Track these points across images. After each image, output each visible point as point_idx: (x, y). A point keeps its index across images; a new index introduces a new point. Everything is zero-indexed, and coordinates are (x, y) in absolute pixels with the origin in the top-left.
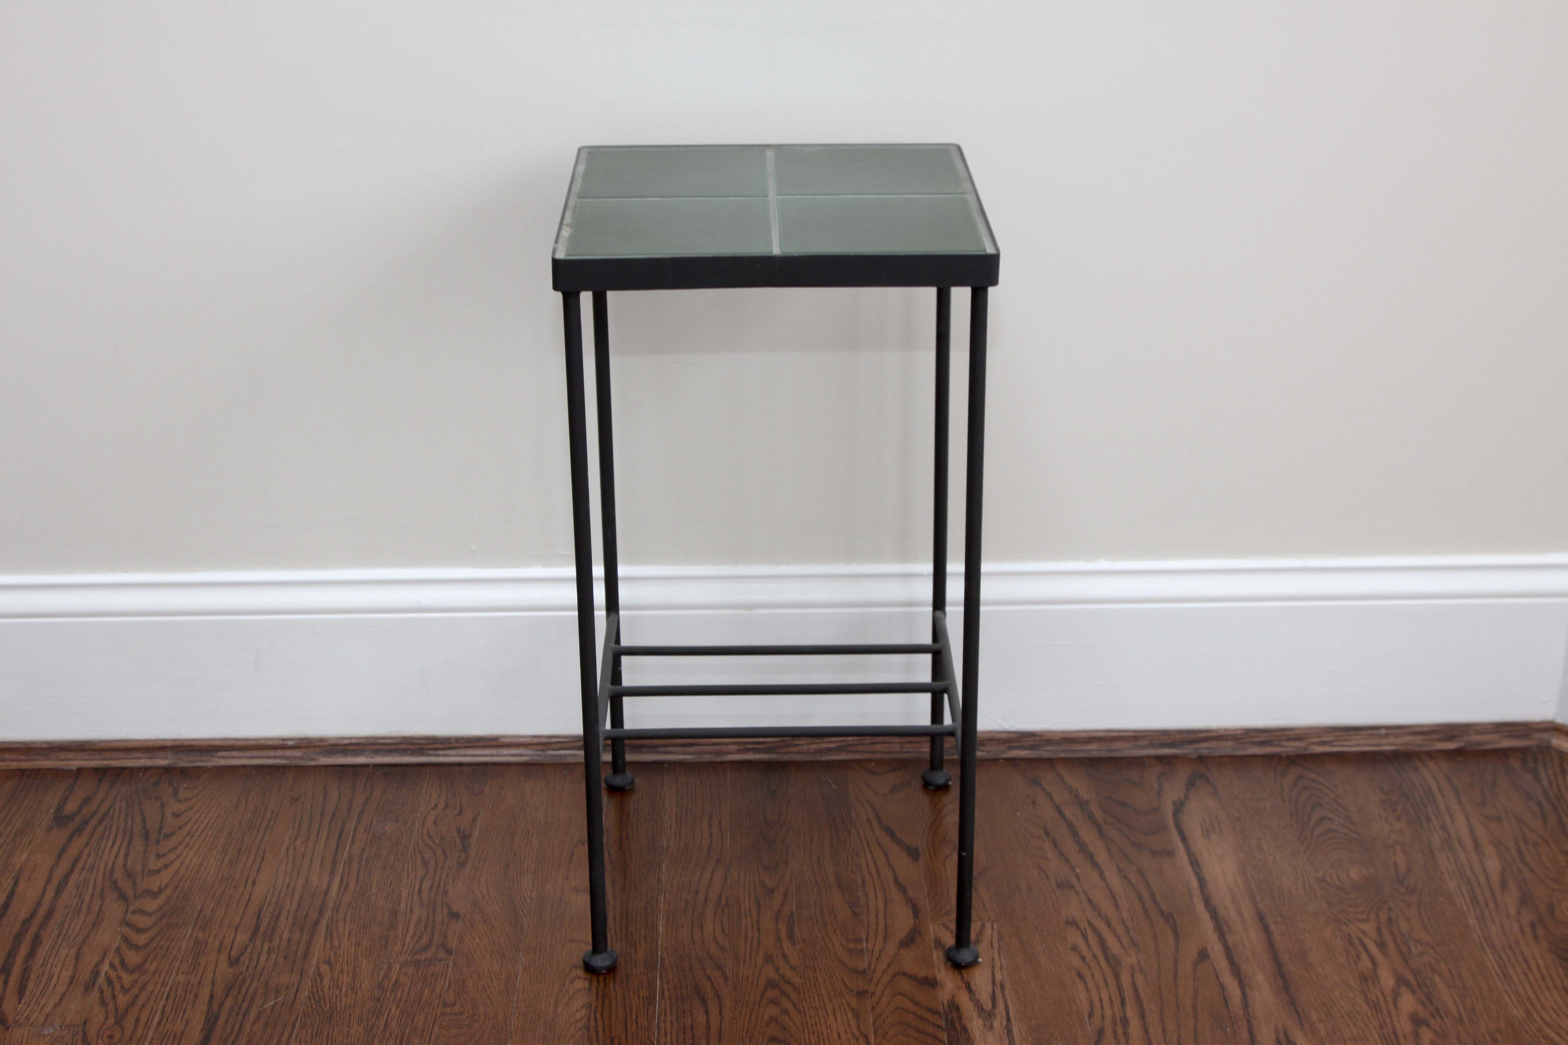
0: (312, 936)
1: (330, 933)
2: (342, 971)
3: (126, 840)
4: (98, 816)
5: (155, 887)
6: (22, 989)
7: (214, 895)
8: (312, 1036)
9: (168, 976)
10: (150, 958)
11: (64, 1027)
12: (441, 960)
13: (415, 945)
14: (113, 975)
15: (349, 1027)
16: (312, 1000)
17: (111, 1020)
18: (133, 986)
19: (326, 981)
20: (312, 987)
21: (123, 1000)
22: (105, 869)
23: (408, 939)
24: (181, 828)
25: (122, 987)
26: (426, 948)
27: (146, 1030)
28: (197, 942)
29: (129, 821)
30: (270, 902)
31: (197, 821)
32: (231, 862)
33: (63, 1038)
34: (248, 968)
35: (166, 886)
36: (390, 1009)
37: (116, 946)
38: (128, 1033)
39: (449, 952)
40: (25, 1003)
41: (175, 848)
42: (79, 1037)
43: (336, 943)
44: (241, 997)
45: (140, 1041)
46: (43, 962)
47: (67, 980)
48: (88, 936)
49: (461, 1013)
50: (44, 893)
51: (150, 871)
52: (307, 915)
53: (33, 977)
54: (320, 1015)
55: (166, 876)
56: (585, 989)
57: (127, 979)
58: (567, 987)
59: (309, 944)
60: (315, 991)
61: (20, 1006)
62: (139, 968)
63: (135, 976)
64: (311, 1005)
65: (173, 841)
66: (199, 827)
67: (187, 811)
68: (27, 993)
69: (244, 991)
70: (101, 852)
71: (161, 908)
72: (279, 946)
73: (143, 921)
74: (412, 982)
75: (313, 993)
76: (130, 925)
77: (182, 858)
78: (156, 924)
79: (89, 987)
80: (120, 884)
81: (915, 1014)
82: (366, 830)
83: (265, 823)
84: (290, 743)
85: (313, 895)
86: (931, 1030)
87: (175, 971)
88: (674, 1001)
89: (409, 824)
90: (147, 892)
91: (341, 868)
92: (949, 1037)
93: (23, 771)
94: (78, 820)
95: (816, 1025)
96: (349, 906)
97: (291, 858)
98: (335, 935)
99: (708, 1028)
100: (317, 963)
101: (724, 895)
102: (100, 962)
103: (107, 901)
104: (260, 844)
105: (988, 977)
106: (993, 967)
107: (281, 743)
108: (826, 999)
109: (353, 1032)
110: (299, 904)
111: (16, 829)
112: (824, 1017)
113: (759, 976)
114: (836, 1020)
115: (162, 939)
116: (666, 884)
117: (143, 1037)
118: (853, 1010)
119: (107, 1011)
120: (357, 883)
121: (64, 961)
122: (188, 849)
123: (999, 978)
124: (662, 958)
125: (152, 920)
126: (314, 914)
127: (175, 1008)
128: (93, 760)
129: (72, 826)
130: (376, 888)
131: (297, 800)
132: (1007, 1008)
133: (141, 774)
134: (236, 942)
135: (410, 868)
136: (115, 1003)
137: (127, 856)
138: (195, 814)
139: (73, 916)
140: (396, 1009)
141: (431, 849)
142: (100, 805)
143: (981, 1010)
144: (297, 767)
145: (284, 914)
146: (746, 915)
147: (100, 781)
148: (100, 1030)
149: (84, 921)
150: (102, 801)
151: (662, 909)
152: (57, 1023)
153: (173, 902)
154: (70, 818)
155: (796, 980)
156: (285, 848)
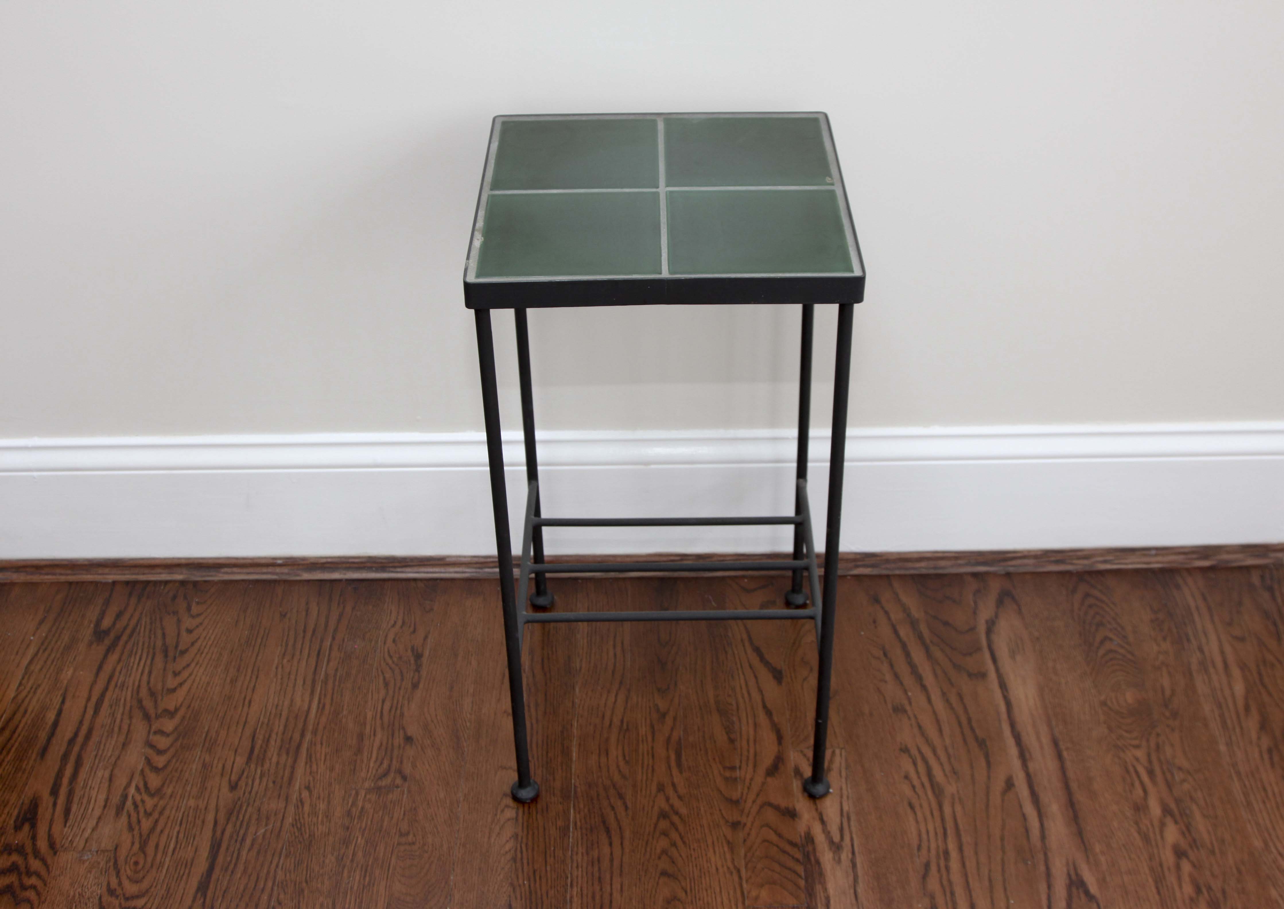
0: (295, 761)
1: (309, 757)
2: (319, 798)
4: (128, 631)
5: (172, 708)
6: (67, 811)
7: (218, 716)
8: (295, 866)
9: (182, 799)
10: (168, 781)
11: (99, 852)
12: (397, 787)
13: (377, 770)
14: (138, 798)
15: (324, 856)
16: (295, 827)
17: (137, 846)
18: (154, 810)
19: (307, 808)
20: (295, 814)
21: (146, 824)
22: (134, 684)
23: (372, 765)
24: (193, 644)
25: (145, 811)
26: (385, 775)
27: (164, 857)
28: (204, 765)
29: (153, 636)
30: (263, 723)
31: (205, 638)
32: (231, 681)
33: (99, 863)
34: (244, 793)
35: (181, 705)
36: (357, 838)
37: (141, 768)
38: (149, 860)
39: (405, 778)
40: (69, 827)
41: (188, 665)
42: (111, 863)
43: (314, 766)
44: (238, 823)
45: (158, 868)
46: (84, 784)
47: (102, 803)
48: (119, 757)
49: (414, 843)
50: (85, 711)
51: (168, 690)
52: (291, 738)
53: (76, 799)
54: (301, 843)
55: (181, 693)
56: (513, 819)
57: (150, 803)
58: (498, 816)
59: (293, 768)
60: (297, 818)
61: (66, 829)
62: (158, 793)
63: (156, 799)
64: (294, 833)
65: (187, 658)
66: (207, 644)
67: (197, 626)
68: (71, 816)
69: (241, 817)
70: (130, 668)
71: (176, 729)
72: (269, 770)
73: (162, 742)
74: (374, 810)
75: (296, 820)
76: (152, 746)
77: (193, 677)
78: (172, 745)
80: (145, 703)
81: (777, 846)
82: (339, 649)
83: (259, 640)
84: (279, 562)
85: (296, 717)
86: (791, 864)
87: (187, 795)
88: (584, 831)
89: (373, 642)
90: (166, 711)
91: (319, 689)
92: (805, 871)
93: (70, 583)
94: (112, 635)
95: (699, 857)
96: (325, 728)
97: (279, 677)
98: (313, 759)
99: (612, 860)
100: (300, 788)
101: (625, 720)
102: (128, 785)
103: (134, 721)
104: (255, 662)
105: (837, 806)
106: (841, 797)
107: (271, 561)
108: (707, 831)
109: (327, 861)
110: (286, 726)
111: (63, 645)
112: (705, 850)
113: (653, 807)
114: (715, 852)
115: (177, 760)
116: (579, 707)
117: (161, 864)
118: (728, 843)
119: (133, 836)
120: (331, 704)
121: (100, 783)
122: (198, 666)
123: (846, 808)
124: (575, 786)
125: (169, 740)
126: (297, 736)
127: (186, 833)
128: (124, 574)
129: (107, 641)
130: (346, 710)
131: (285, 616)
132: (852, 839)
133: (162, 587)
134: (235, 765)
135: (374, 688)
136: (140, 827)
137: (150, 673)
138: (204, 630)
139: (108, 736)
140: (362, 838)
141: (391, 668)
142: (129, 620)
143: (831, 842)
144: (285, 581)
145: (274, 736)
146: (643, 741)
147: (130, 595)
148: (127, 856)
149: (116, 742)
150: (132, 616)
151: (575, 734)
152: (94, 848)
153: (186, 723)
154: (107, 632)
155: (683, 811)
156: (274, 666)
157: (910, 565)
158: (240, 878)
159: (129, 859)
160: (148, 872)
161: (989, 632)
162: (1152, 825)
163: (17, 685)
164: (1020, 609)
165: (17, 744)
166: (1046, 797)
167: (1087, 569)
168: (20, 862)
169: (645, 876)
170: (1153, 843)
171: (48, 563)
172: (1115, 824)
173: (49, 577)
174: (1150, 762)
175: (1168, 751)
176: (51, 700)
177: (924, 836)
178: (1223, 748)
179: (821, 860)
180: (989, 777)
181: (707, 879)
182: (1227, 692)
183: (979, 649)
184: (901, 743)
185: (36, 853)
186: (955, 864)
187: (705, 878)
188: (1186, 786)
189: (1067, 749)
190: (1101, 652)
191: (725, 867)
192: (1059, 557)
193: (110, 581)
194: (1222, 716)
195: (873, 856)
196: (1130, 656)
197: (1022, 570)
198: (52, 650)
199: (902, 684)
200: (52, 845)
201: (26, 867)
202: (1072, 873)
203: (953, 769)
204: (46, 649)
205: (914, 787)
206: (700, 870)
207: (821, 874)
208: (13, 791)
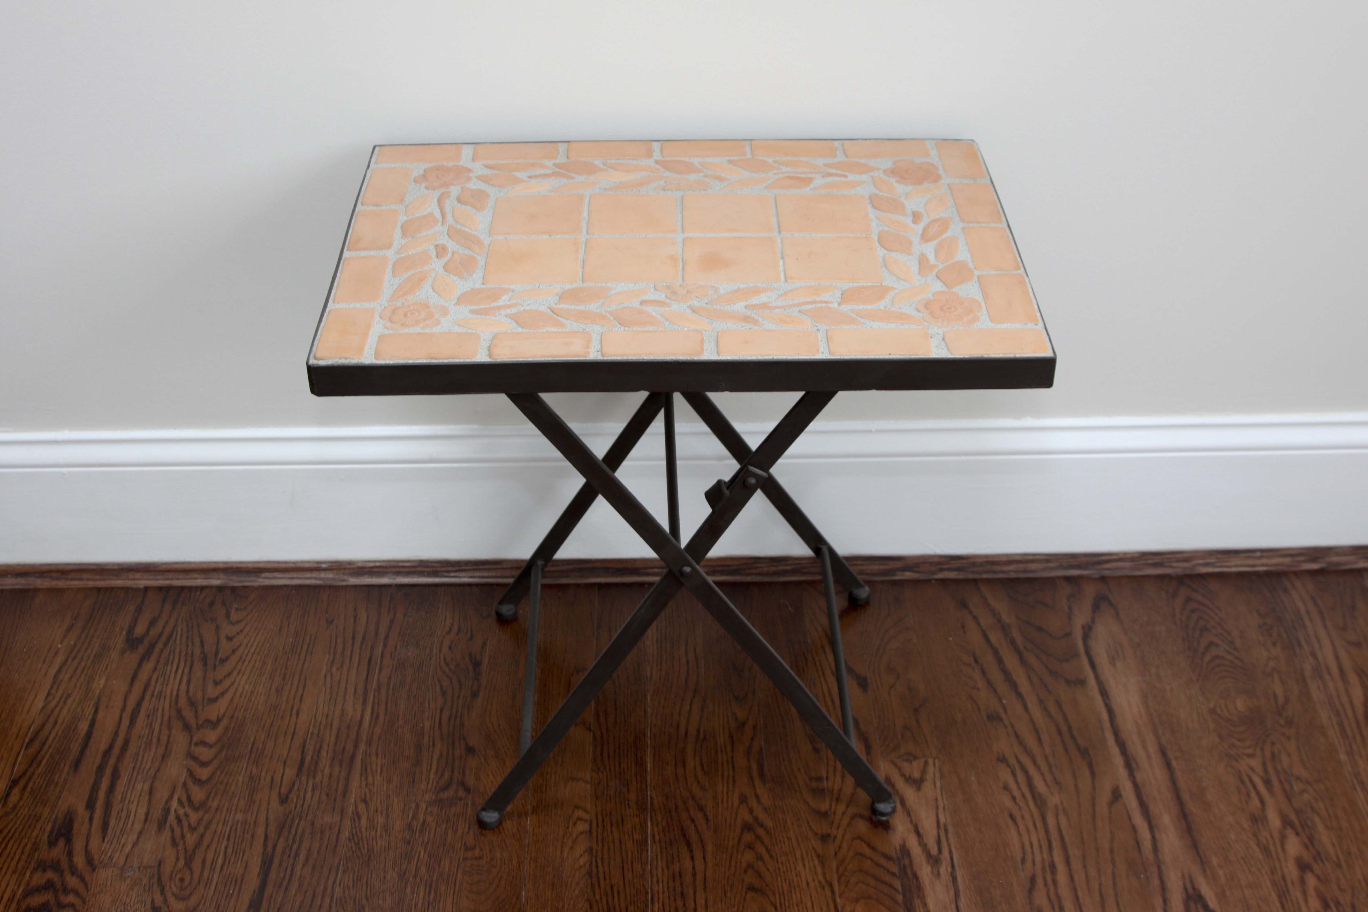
0: (349, 774)
1: (364, 768)
2: (377, 811)
3: (188, 665)
4: (164, 639)
5: (214, 718)
6: (105, 826)
7: (264, 726)
8: (354, 882)
9: (229, 813)
10: (212, 794)
11: (141, 868)
12: (461, 799)
13: (438, 782)
14: (181, 812)
15: (385, 871)
16: (352, 842)
17: (182, 862)
18: (198, 824)
19: (364, 821)
20: (352, 828)
21: (191, 839)
22: (171, 696)
23: (432, 776)
24: (234, 651)
25: (189, 825)
26: (448, 786)
27: (212, 872)
28: (251, 778)
29: (190, 645)
30: (312, 734)
31: (247, 645)
32: (277, 690)
33: (141, 880)
34: (296, 807)
35: (224, 715)
36: (420, 852)
37: (183, 780)
38: (196, 876)
39: (468, 790)
40: (108, 842)
41: (230, 674)
42: (155, 880)
43: (370, 778)
44: (291, 837)
45: (206, 884)
46: (122, 798)
47: (143, 818)
48: (159, 770)
49: (480, 858)
50: (120, 723)
51: (209, 699)
52: (344, 749)
53: (114, 814)
54: (359, 858)
55: (223, 703)
56: (586, 832)
57: (194, 817)
58: (570, 830)
59: (347, 780)
60: (354, 832)
61: (104, 845)
62: (202, 806)
63: (201, 813)
64: (352, 847)
65: (228, 667)
66: (249, 652)
67: (238, 633)
68: (110, 831)
69: (293, 831)
70: (167, 678)
71: (219, 739)
72: (321, 782)
73: (205, 753)
74: (437, 823)
75: (352, 834)
76: (194, 758)
77: (236, 685)
78: (216, 756)
79: (161, 824)
80: (184, 713)
81: (871, 859)
82: (391, 656)
83: (305, 648)
84: (324, 566)
85: (349, 727)
86: (888, 878)
87: (234, 808)
88: (663, 844)
89: (428, 650)
90: (208, 721)
91: (372, 698)
92: (902, 885)
93: (99, 589)
94: (146, 643)
95: (787, 871)
96: (380, 738)
97: (328, 685)
98: (369, 770)
99: (694, 874)
100: (355, 801)
101: (702, 730)
102: (171, 797)
103: (174, 732)
104: (302, 670)
105: (933, 818)
106: (937, 808)
107: (316, 565)
108: (795, 844)
109: (388, 876)
110: (337, 737)
111: (94, 652)
112: (794, 863)
113: (735, 819)
114: (804, 865)
115: (221, 774)
116: (652, 716)
117: (209, 881)
118: (818, 856)
119: (178, 851)
120: (386, 714)
121: (140, 796)
122: (241, 675)
123: (942, 819)
124: (651, 798)
125: (213, 751)
126: (350, 747)
127: (235, 849)
128: (158, 580)
129: (141, 650)
130: (402, 720)
131: (332, 622)
132: (951, 852)
133: (198, 593)
134: (285, 778)
135: (431, 696)
136: (185, 843)
137: (189, 682)
138: (245, 637)
139: (145, 748)
140: (425, 853)
141: (447, 676)
142: (164, 627)
143: (929, 856)
144: (331, 587)
145: (325, 747)
146: (721, 751)
147: (164, 601)
148: (172, 872)
149: (155, 753)
150: (167, 623)
151: (649, 743)
152: (136, 865)
153: (229, 735)
154: (140, 640)
155: (769, 823)
156: (323, 675)
157: (999, 568)
158: (295, 895)
159: (174, 875)
160: (195, 888)
161: (1086, 637)
162: (1272, 836)
163: (46, 694)
164: (1117, 614)
165: (48, 756)
166: (1156, 808)
167: (1188, 572)
168: (56, 879)
169: (731, 891)
170: (1274, 856)
171: (75, 567)
172: (1233, 836)
173: (76, 582)
174: (1266, 771)
175: (1285, 760)
176: (83, 711)
177: (1028, 848)
178: (1343, 757)
179: (919, 874)
180: (1094, 788)
181: (798, 894)
182: (1345, 699)
183: (1077, 655)
184: (998, 753)
185: (73, 870)
186: (1062, 878)
187: (795, 893)
188: (1306, 797)
189: (1176, 758)
190: (1207, 658)
191: (816, 882)
192: (1157, 559)
193: (142, 587)
194: (1341, 724)
195: (974, 870)
196: (1238, 662)
197: (1118, 573)
198: (82, 658)
199: (995, 691)
200: (90, 861)
201: (62, 885)
202: (1189, 886)
203: (1055, 778)
204: (75, 658)
205: (1014, 798)
206: (790, 884)
207: (920, 888)
208: (45, 806)
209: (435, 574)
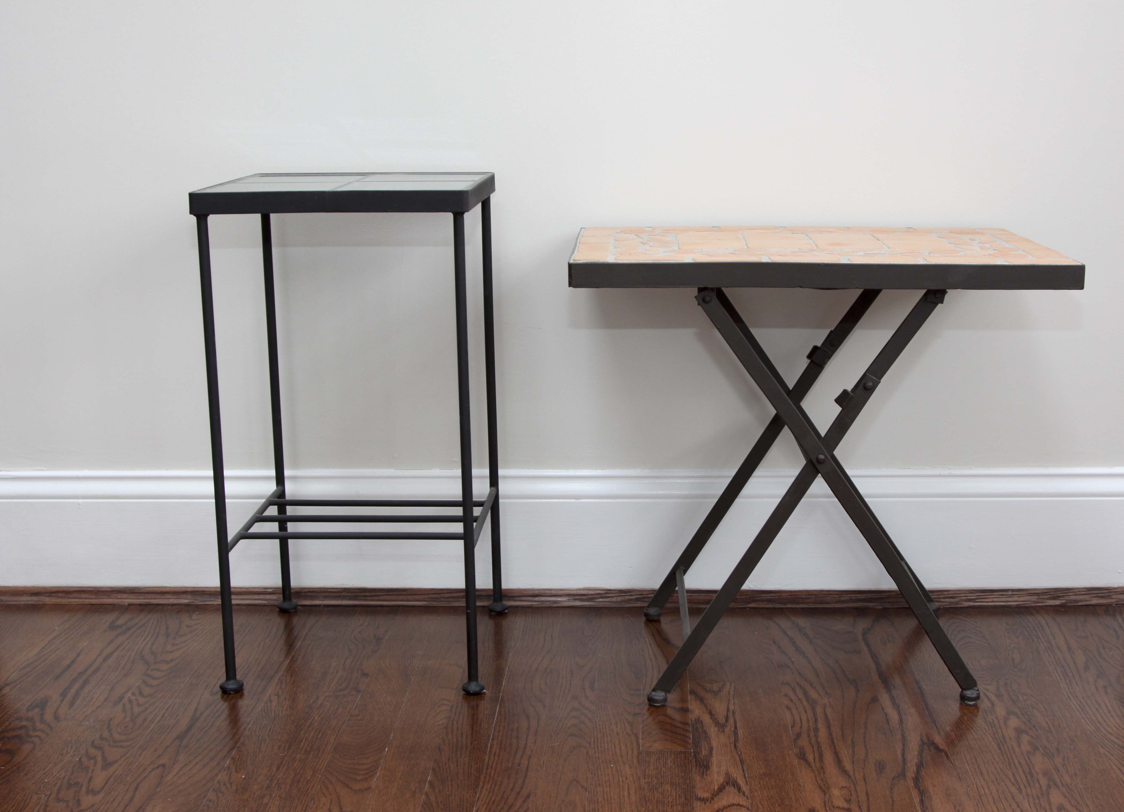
4: (138, 626)
5: (168, 659)
6: (72, 703)
9: (170, 699)
10: (159, 691)
12: (352, 695)
13: (336, 688)
14: (133, 698)
18: (145, 703)
21: (137, 710)
22: (137, 651)
23: (332, 685)
25: (138, 704)
26: (343, 690)
27: (151, 724)
28: (192, 684)
29: (158, 629)
31: (202, 629)
33: (95, 727)
35: (176, 658)
37: (138, 685)
38: (138, 725)
39: (359, 691)
41: (185, 641)
42: (105, 727)
45: (145, 728)
46: (88, 692)
47: (102, 701)
48: (120, 681)
49: (362, 720)
50: (95, 661)
51: (167, 651)
52: (267, 673)
53: (80, 699)
55: (178, 653)
56: (448, 710)
57: (142, 700)
58: (435, 709)
59: (266, 686)
61: (70, 712)
62: (151, 696)
63: (147, 699)
65: (185, 638)
66: (203, 632)
67: (196, 625)
68: (75, 706)
70: (136, 642)
71: (170, 669)
73: (158, 674)
74: (331, 705)
76: (149, 676)
77: (188, 647)
78: (165, 676)
79: (116, 704)
80: (146, 657)
87: (174, 697)
89: (342, 633)
90: (163, 661)
92: (694, 736)
94: (124, 627)
102: (127, 692)
103: (136, 665)
105: (724, 708)
106: (729, 703)
111: (82, 632)
115: (168, 683)
117: (148, 727)
118: (629, 722)
119: (126, 714)
121: (102, 691)
122: (194, 642)
123: (732, 708)
127: (171, 714)
128: (140, 599)
129: (120, 630)
132: (735, 722)
136: (132, 711)
137: (153, 644)
138: (201, 626)
139: (112, 672)
141: (355, 644)
143: (717, 723)
146: (563, 677)
147: (142, 610)
148: (119, 723)
149: (120, 673)
152: (92, 720)
153: (179, 666)
154: (120, 626)
160: (135, 730)
164: (893, 624)
170: (997, 727)
174: (999, 691)
177: (798, 721)
179: (708, 731)
182: (1070, 661)
184: (783, 680)
185: (43, 722)
186: (823, 735)
191: (625, 733)
193: (126, 603)
194: (1063, 670)
195: (753, 730)
198: (72, 634)
199: (787, 655)
200: (57, 718)
201: (33, 728)
202: (925, 739)
203: (826, 692)
205: (791, 699)
209: (355, 598)
